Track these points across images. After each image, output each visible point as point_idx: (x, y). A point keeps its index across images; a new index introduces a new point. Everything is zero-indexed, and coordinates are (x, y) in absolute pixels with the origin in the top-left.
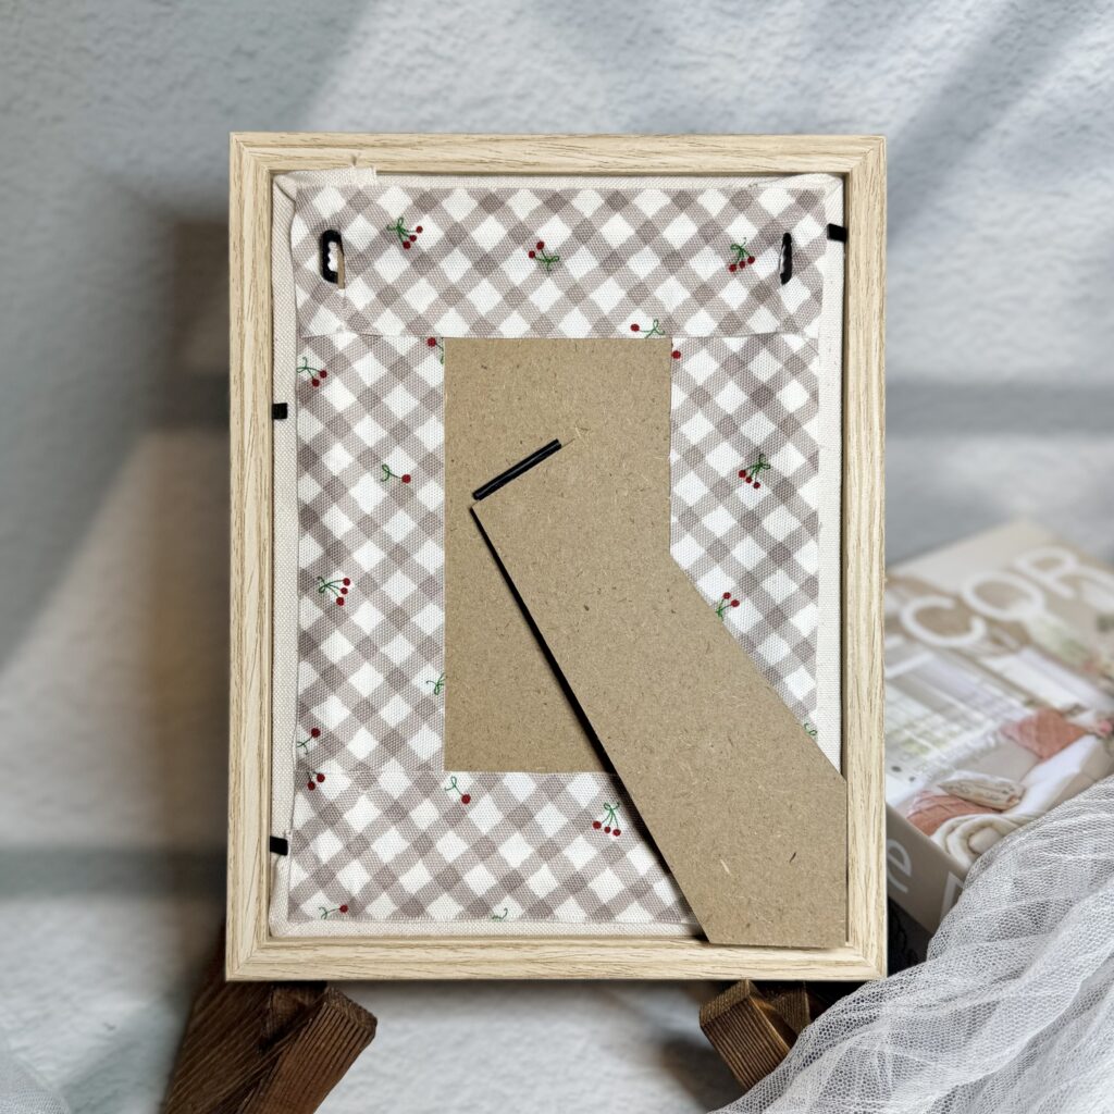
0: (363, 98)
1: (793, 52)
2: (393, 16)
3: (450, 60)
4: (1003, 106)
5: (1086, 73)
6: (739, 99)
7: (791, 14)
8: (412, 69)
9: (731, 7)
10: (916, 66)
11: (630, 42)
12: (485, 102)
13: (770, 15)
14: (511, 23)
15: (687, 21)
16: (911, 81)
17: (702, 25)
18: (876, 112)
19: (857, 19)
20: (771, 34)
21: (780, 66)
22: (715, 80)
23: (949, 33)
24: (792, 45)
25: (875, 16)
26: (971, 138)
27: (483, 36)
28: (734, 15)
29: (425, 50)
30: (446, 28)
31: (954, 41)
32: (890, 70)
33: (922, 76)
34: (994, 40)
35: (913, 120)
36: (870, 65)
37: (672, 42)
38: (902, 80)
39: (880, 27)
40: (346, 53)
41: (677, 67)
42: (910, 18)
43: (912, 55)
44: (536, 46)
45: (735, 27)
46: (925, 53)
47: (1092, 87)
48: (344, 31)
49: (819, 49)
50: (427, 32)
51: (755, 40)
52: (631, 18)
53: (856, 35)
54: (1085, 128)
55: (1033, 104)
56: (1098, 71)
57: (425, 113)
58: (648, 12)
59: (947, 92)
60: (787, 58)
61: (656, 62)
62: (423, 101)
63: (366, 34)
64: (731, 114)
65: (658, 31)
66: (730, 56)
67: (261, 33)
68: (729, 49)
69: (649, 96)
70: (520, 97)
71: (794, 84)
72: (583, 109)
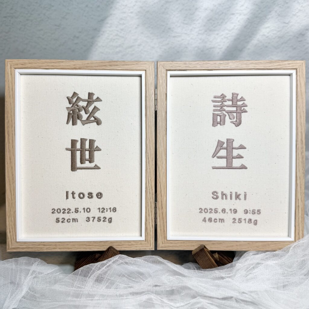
0: (103, 47)
1: (200, 32)
2: (110, 27)
3: (123, 37)
4: (248, 42)
5: (266, 34)
6: (188, 44)
7: (199, 23)
8: (114, 40)
9: (186, 22)
10: (227, 34)
11: (163, 31)
12: (131, 47)
13: (194, 23)
14: (136, 28)
15: (176, 26)
16: (227, 38)
17: (179, 27)
18: (219, 45)
19: (214, 24)
20: (195, 28)
21: (197, 35)
22: (183, 40)
23: (235, 26)
24: (200, 30)
25: (218, 23)
26: (241, 51)
27: (130, 31)
28: (186, 24)
29: (117, 35)
30: (122, 30)
31: (236, 28)
32: (222, 35)
33: (229, 36)
34: (245, 27)
35: (228, 47)
36: (218, 34)
37: (173, 31)
38: (225, 37)
39: (220, 25)
40: (99, 36)
41: (174, 37)
42: (226, 23)
43: (227, 32)
44: (142, 33)
45: (187, 27)
46: (230, 31)
47: (267, 37)
48: (99, 31)
49: (206, 31)
50: (117, 31)
51: (191, 30)
52: (163, 26)
53: (214, 27)
54: (266, 47)
55: (254, 42)
56: (268, 33)
57: (118, 50)
58: (167, 24)
59: (235, 40)
60: (199, 34)
61: (169, 36)
62: (117, 47)
63: (104, 32)
64: (187, 47)
65: (169, 29)
66: (186, 34)
67: (80, 32)
68: (185, 32)
69: (168, 44)
70: (139, 45)
71: (201, 39)
72: (153, 48)
